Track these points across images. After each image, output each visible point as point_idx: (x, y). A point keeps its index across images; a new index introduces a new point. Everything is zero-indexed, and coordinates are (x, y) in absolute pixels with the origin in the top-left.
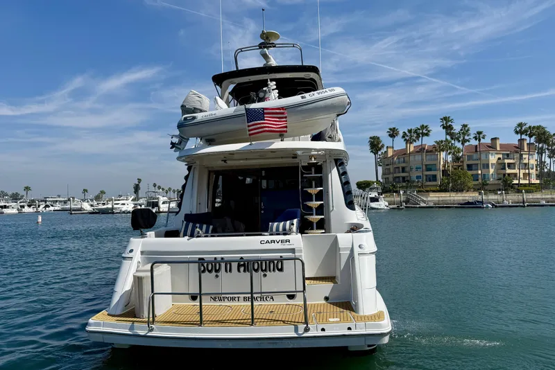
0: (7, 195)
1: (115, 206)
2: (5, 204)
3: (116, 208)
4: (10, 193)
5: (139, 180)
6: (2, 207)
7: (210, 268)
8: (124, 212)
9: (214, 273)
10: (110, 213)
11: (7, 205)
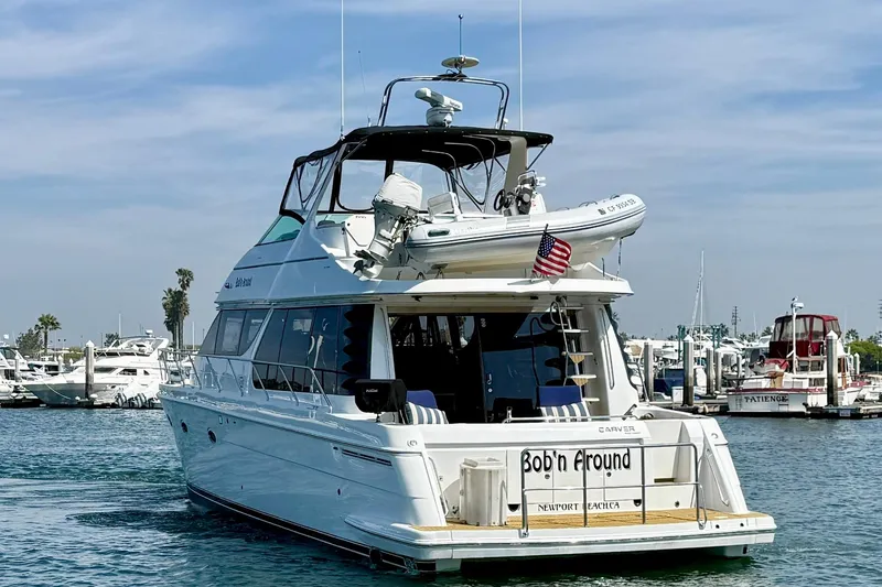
1: (98, 378)
3: (101, 388)
5: (185, 276)
7: (537, 466)
8: (130, 404)
9: (543, 471)
10: (80, 405)
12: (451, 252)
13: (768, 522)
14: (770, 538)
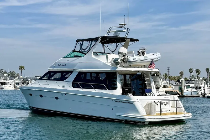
0: (6, 73)
2: (4, 81)
4: (8, 72)
6: (2, 84)
11: (6, 81)
12: (137, 63)
13: (190, 114)
14: (191, 117)
